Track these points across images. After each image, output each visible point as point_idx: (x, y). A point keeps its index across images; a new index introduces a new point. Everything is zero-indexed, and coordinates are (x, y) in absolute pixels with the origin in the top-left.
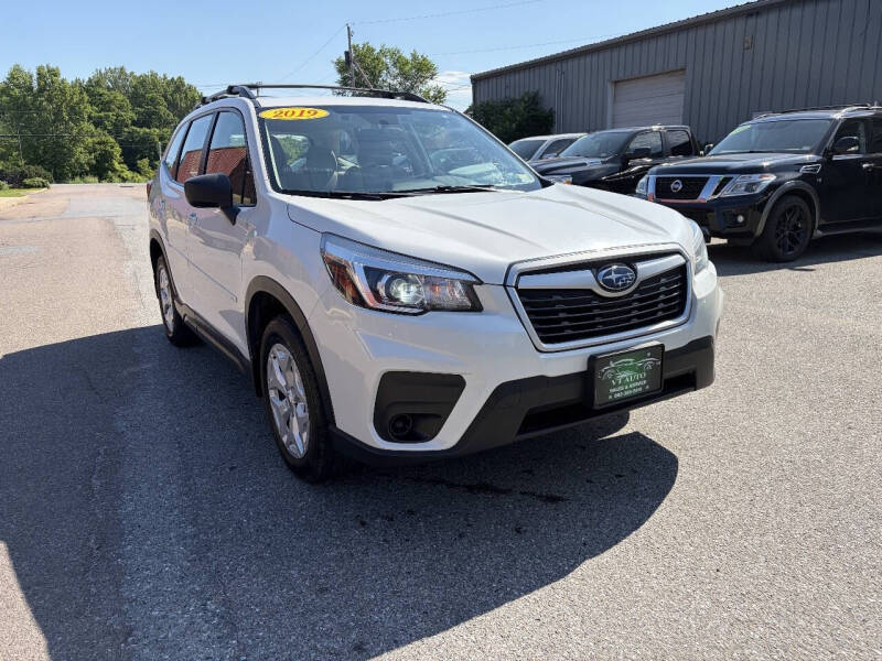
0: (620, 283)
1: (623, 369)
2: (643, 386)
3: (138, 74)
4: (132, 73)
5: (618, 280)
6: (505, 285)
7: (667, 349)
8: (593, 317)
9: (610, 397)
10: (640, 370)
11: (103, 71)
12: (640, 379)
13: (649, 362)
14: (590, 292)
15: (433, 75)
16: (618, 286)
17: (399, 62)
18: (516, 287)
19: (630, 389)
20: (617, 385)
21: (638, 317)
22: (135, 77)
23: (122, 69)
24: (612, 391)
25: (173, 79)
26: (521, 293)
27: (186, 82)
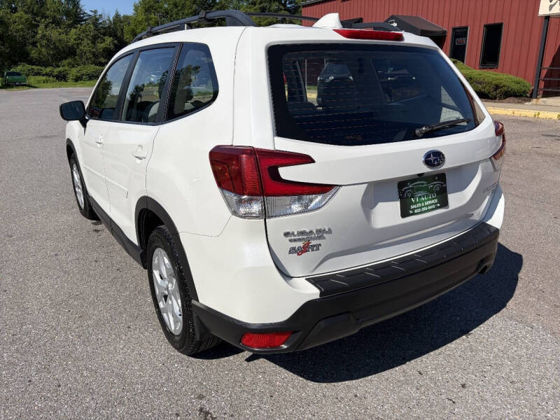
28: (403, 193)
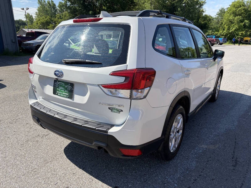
28: (55, 85)
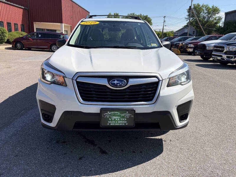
0: (118, 85)
1: (115, 115)
2: (125, 123)
3: (137, 15)
4: (136, 15)
5: (117, 83)
6: (72, 79)
7: (136, 112)
8: (107, 95)
9: (108, 124)
10: (123, 117)
11: (129, 14)
12: (123, 121)
13: (128, 115)
14: (105, 86)
15: (219, 13)
16: (118, 86)
17: (208, 9)
18: (76, 80)
19: (118, 123)
20: (112, 120)
21: (128, 98)
22: (136, 16)
23: (134, 13)
24: (109, 122)
25: (145, 16)
26: (77, 83)
27: (148, 16)
